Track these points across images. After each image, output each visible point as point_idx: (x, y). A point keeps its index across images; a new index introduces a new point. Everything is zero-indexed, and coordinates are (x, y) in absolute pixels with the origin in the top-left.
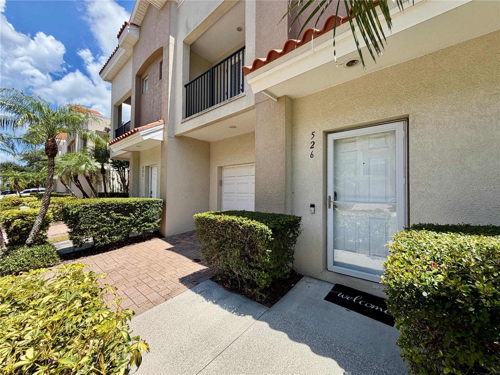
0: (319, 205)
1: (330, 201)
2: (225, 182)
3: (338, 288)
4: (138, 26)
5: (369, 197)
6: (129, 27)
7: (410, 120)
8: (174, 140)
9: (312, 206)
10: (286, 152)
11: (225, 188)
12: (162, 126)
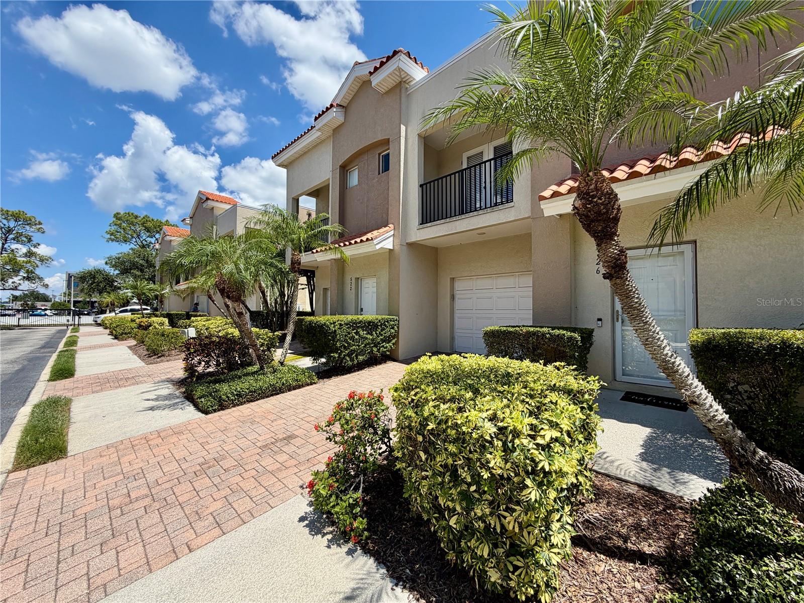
0: (607, 318)
1: (618, 315)
2: (457, 297)
3: (628, 393)
4: (343, 107)
5: (658, 311)
6: (335, 110)
7: (698, 244)
8: (405, 248)
9: (600, 320)
10: (571, 268)
11: (458, 304)
12: (392, 233)
